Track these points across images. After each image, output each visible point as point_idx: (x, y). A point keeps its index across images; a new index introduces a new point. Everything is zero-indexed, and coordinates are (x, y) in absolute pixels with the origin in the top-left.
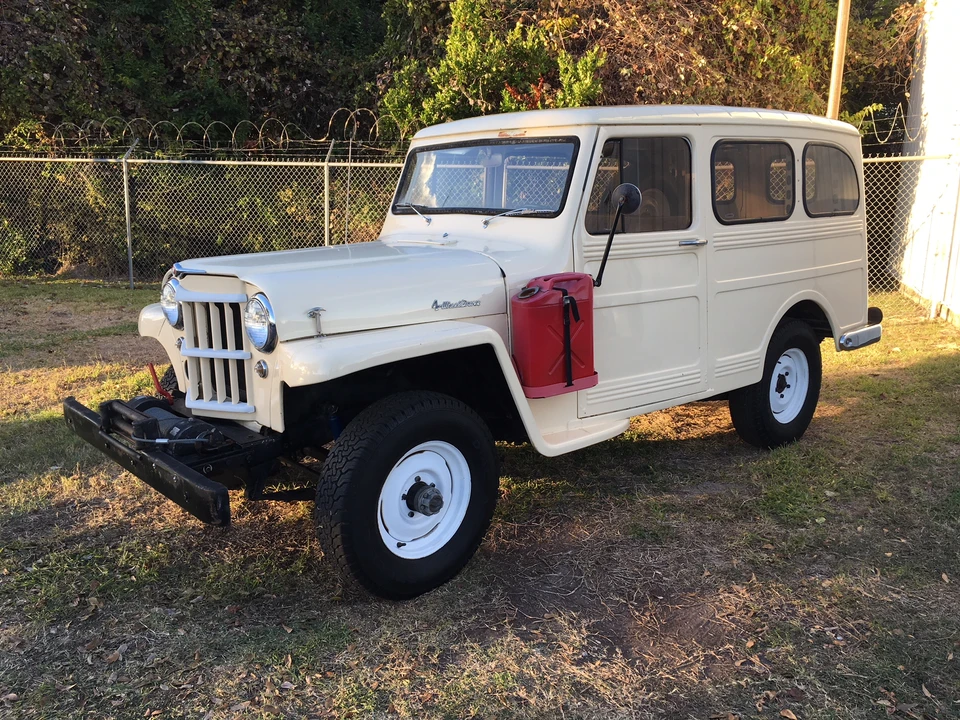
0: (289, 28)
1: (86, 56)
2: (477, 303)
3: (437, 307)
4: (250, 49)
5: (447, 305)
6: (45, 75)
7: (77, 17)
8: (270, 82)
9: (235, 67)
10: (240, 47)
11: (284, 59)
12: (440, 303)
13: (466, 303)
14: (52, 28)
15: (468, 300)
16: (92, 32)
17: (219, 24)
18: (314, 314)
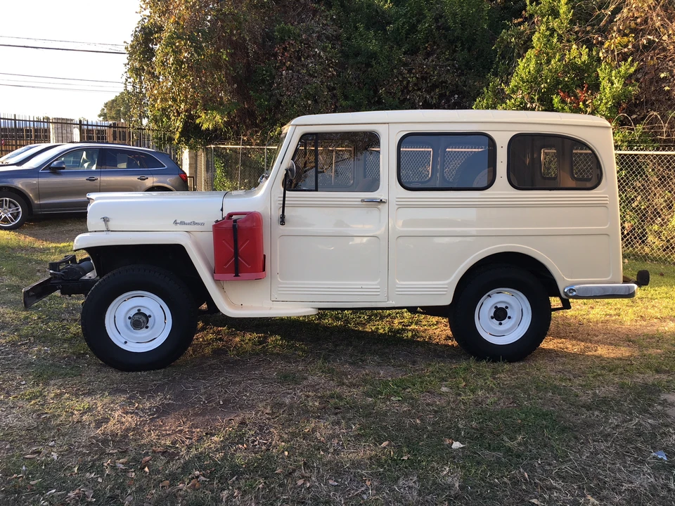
0: (449, 62)
1: (331, 89)
2: (203, 224)
3: (176, 223)
4: (423, 78)
5: (183, 223)
6: (309, 102)
7: (332, 67)
8: (432, 97)
9: (414, 90)
10: (416, 77)
11: (442, 82)
12: (178, 221)
13: (195, 223)
14: (316, 75)
15: (196, 222)
16: (338, 76)
17: (405, 65)
18: (106, 220)
